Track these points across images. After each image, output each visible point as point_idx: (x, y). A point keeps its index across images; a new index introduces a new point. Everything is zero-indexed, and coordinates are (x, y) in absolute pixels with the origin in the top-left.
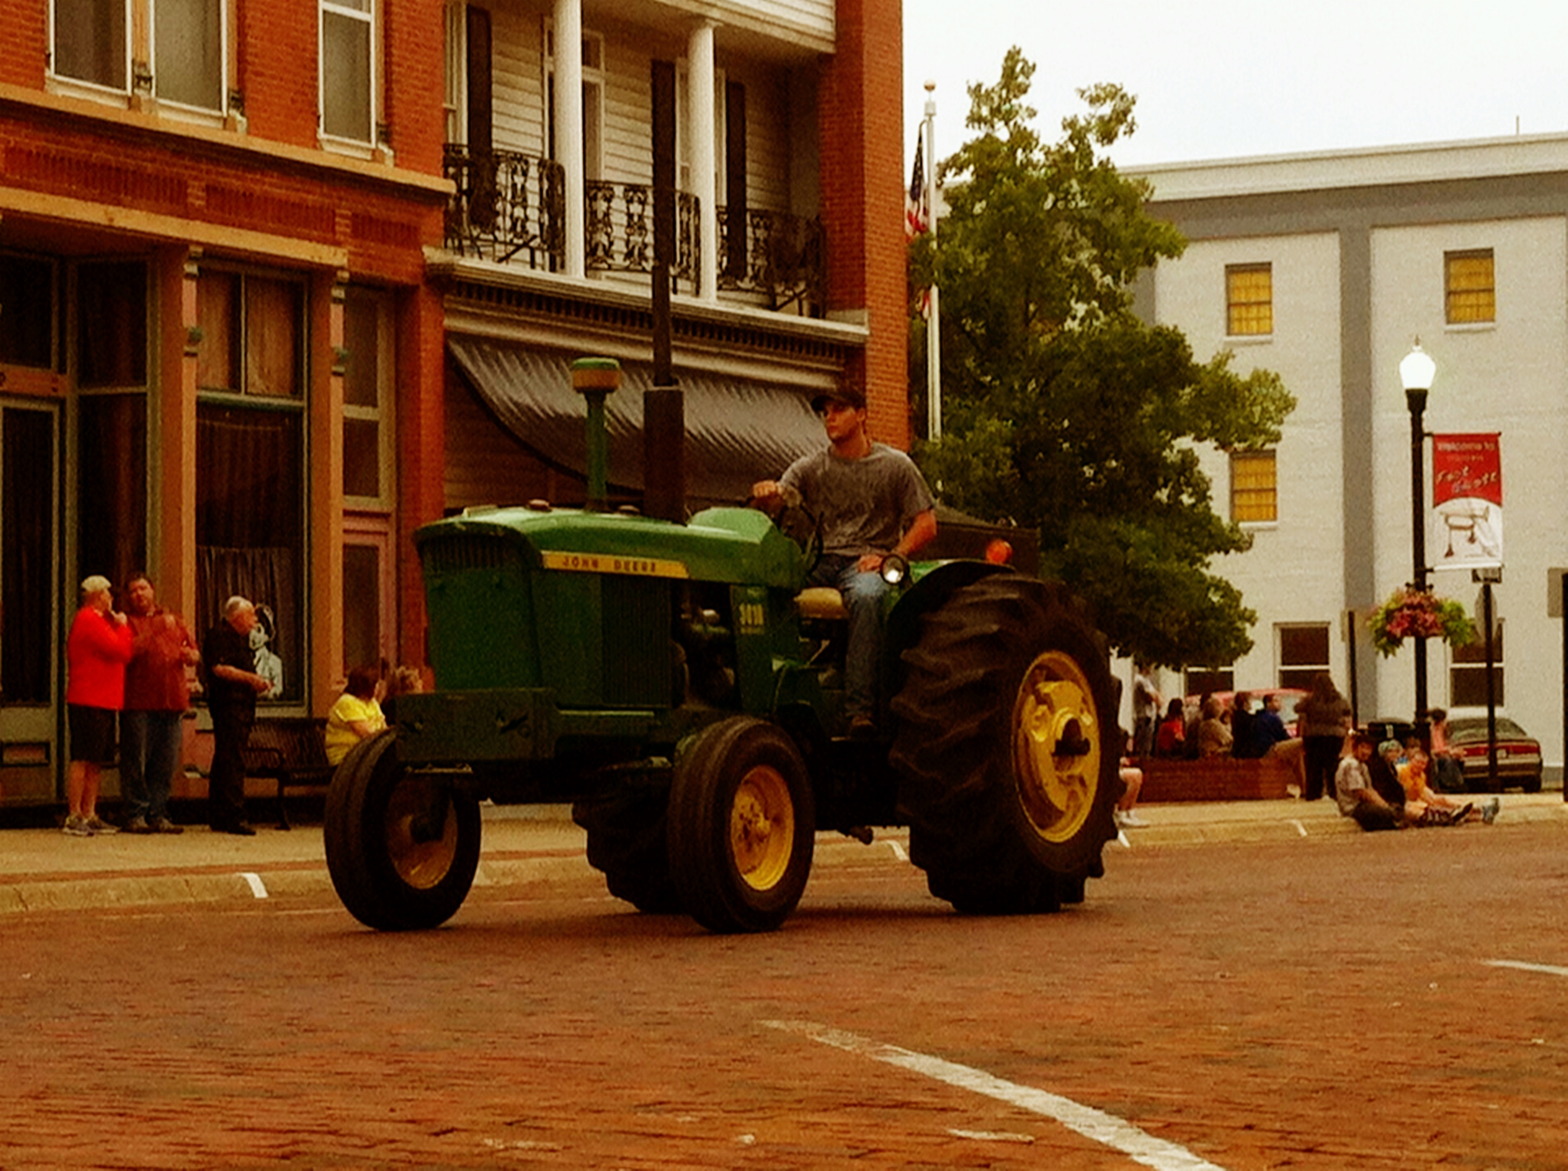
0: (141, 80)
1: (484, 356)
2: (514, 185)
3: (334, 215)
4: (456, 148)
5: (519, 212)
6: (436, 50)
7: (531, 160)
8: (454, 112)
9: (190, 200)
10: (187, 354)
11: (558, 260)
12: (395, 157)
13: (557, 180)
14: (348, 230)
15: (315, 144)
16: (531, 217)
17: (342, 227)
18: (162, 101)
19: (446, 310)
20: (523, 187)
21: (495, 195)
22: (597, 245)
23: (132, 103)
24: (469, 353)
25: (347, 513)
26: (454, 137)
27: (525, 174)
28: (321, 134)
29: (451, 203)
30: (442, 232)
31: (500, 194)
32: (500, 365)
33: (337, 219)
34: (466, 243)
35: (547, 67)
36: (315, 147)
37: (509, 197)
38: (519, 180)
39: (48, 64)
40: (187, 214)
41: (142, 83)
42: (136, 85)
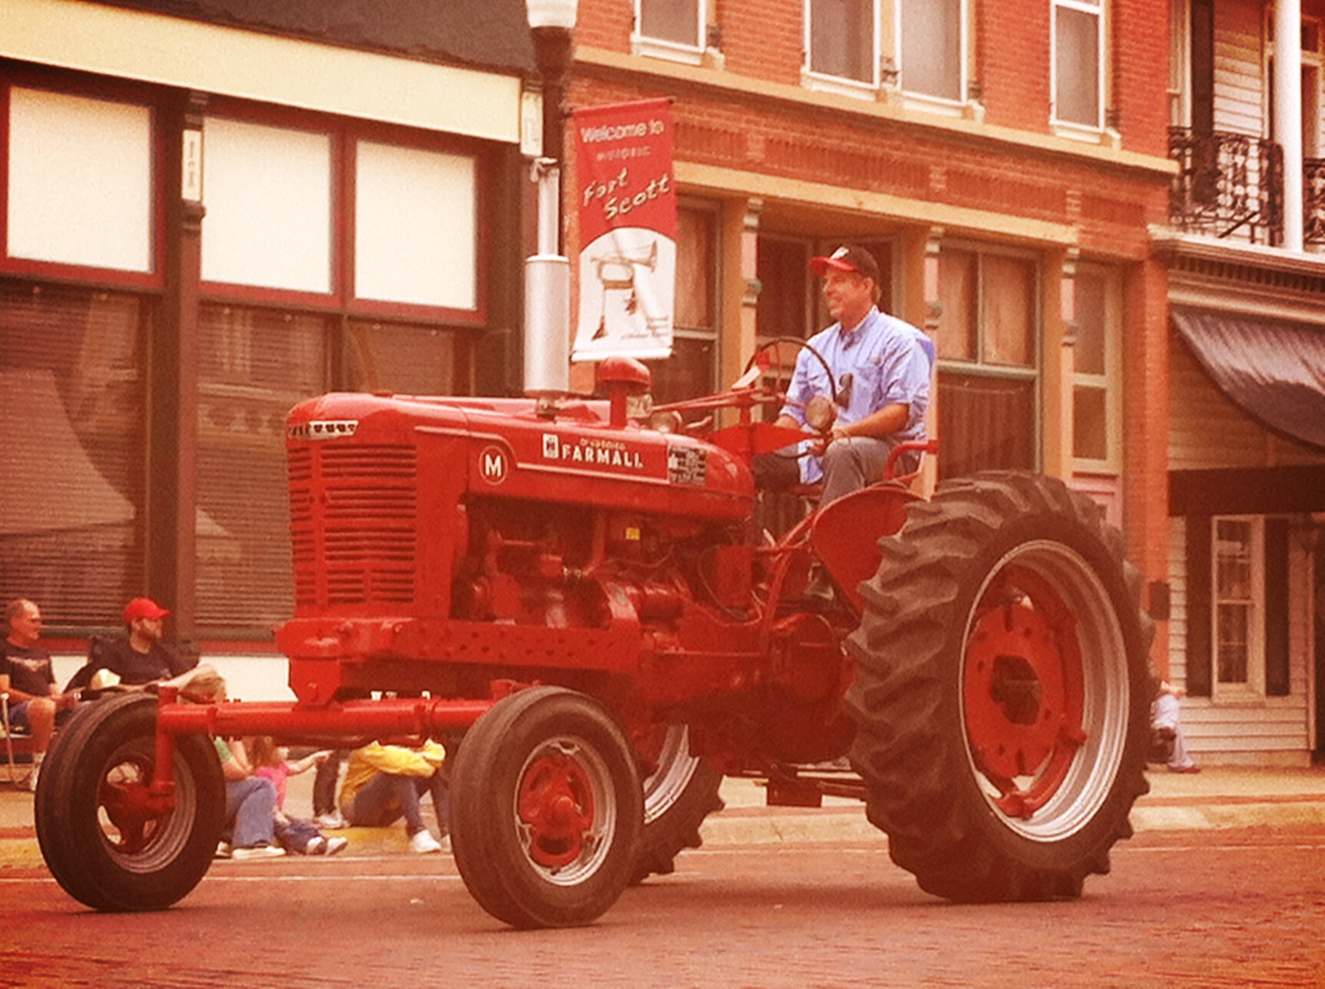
0: (888, 74)
1: (1204, 324)
2: (1235, 164)
3: (1066, 196)
4: (1180, 130)
5: (1239, 190)
6: (1161, 38)
7: (1252, 141)
8: (1177, 96)
9: (932, 184)
10: (929, 327)
11: (1277, 235)
12: (1122, 140)
13: (1276, 158)
14: (1078, 210)
15: (1045, 129)
16: (1251, 195)
18: (906, 93)
19: (1170, 284)
20: (1244, 167)
21: (1217, 174)
22: (1314, 220)
23: (880, 96)
24: (1190, 321)
25: (1079, 475)
26: (1179, 121)
27: (1245, 153)
28: (1053, 121)
29: (1175, 182)
31: (1220, 173)
33: (1068, 200)
34: (1189, 220)
36: (1048, 133)
37: (1230, 176)
38: (1239, 159)
39: (803, 62)
40: (930, 197)
41: (890, 78)
42: (883, 80)
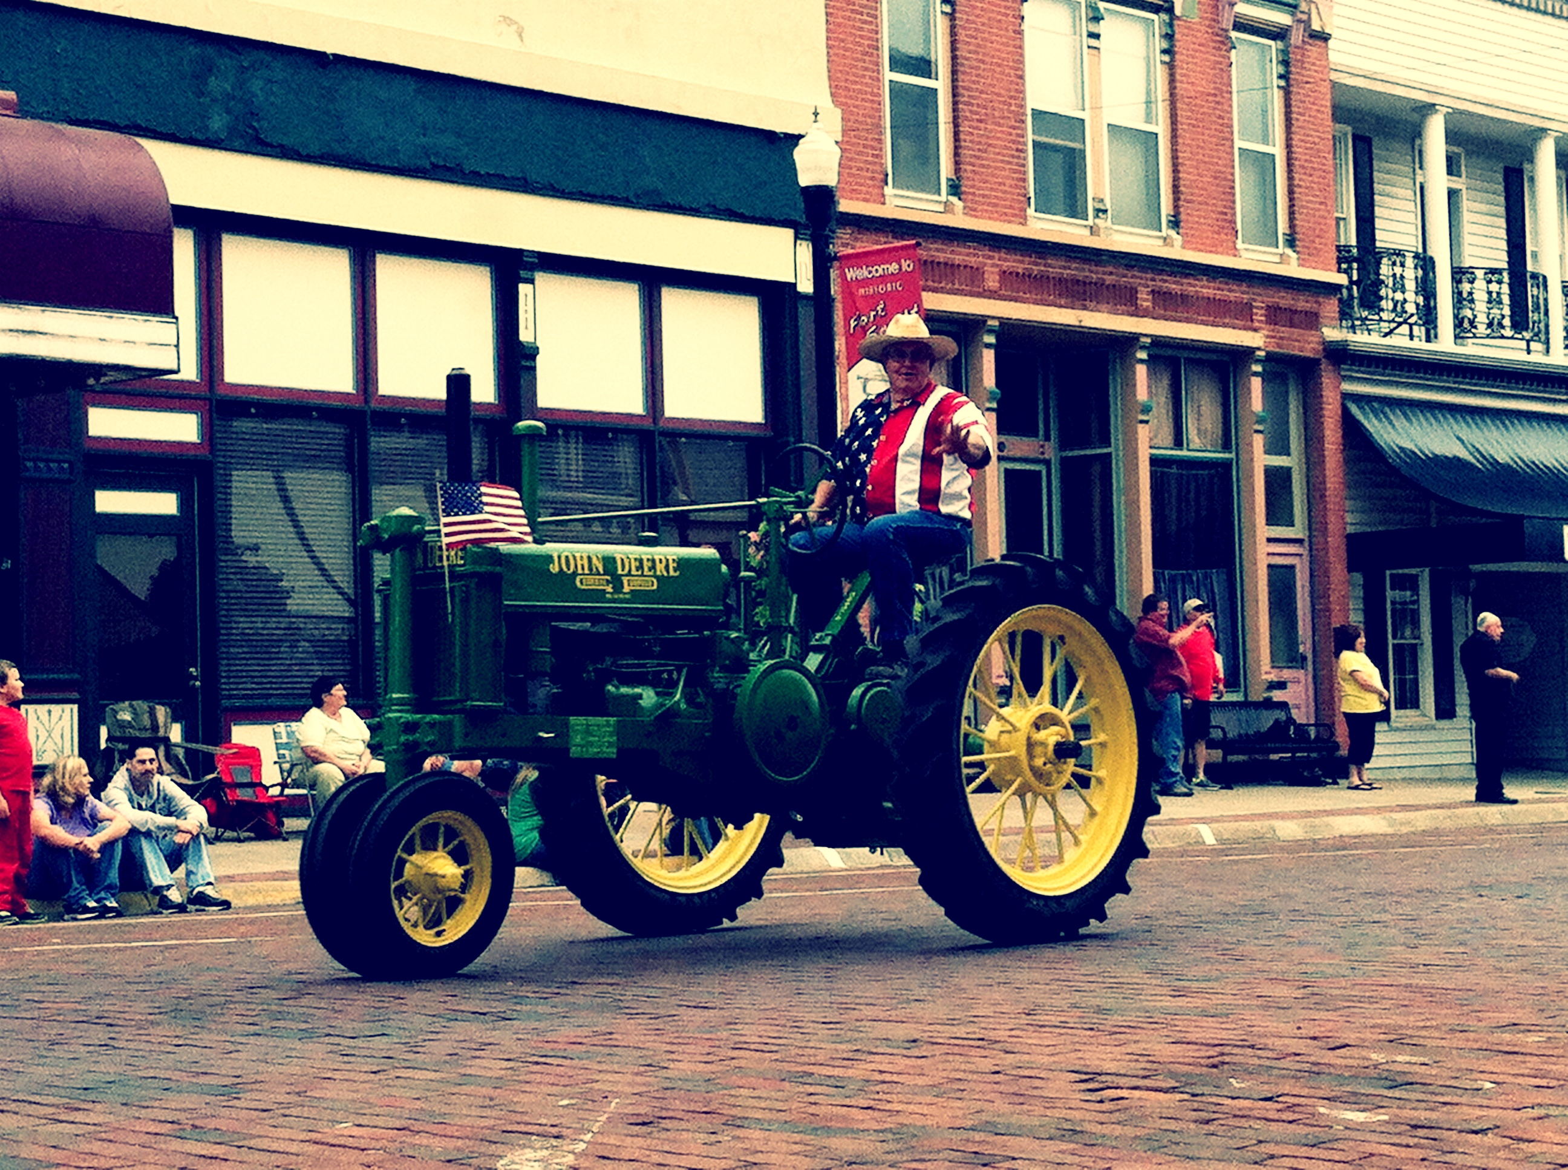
0: (1100, 212)
1: (1373, 411)
2: (1394, 275)
3: (1251, 307)
4: (1347, 248)
5: (1399, 296)
6: (1329, 172)
7: (1408, 254)
8: (1344, 220)
9: (1139, 302)
10: (1142, 422)
11: (1432, 332)
12: (1298, 259)
13: (1429, 268)
14: (1263, 318)
15: (1234, 252)
16: (1408, 299)
17: (1259, 315)
18: (1116, 227)
19: (1344, 378)
20: (1402, 277)
21: (1380, 283)
22: (1463, 318)
23: (1093, 230)
24: (1361, 408)
25: (1269, 540)
26: (1346, 240)
27: (1402, 265)
28: (1240, 245)
29: (1345, 292)
30: (1337, 315)
31: (1383, 282)
32: (1387, 418)
33: (1255, 311)
34: (1357, 323)
35: (1419, 179)
36: (1235, 256)
37: (1391, 285)
38: (1398, 270)
39: (1029, 205)
40: (1137, 312)
41: (1100, 214)
42: (1097, 216)
